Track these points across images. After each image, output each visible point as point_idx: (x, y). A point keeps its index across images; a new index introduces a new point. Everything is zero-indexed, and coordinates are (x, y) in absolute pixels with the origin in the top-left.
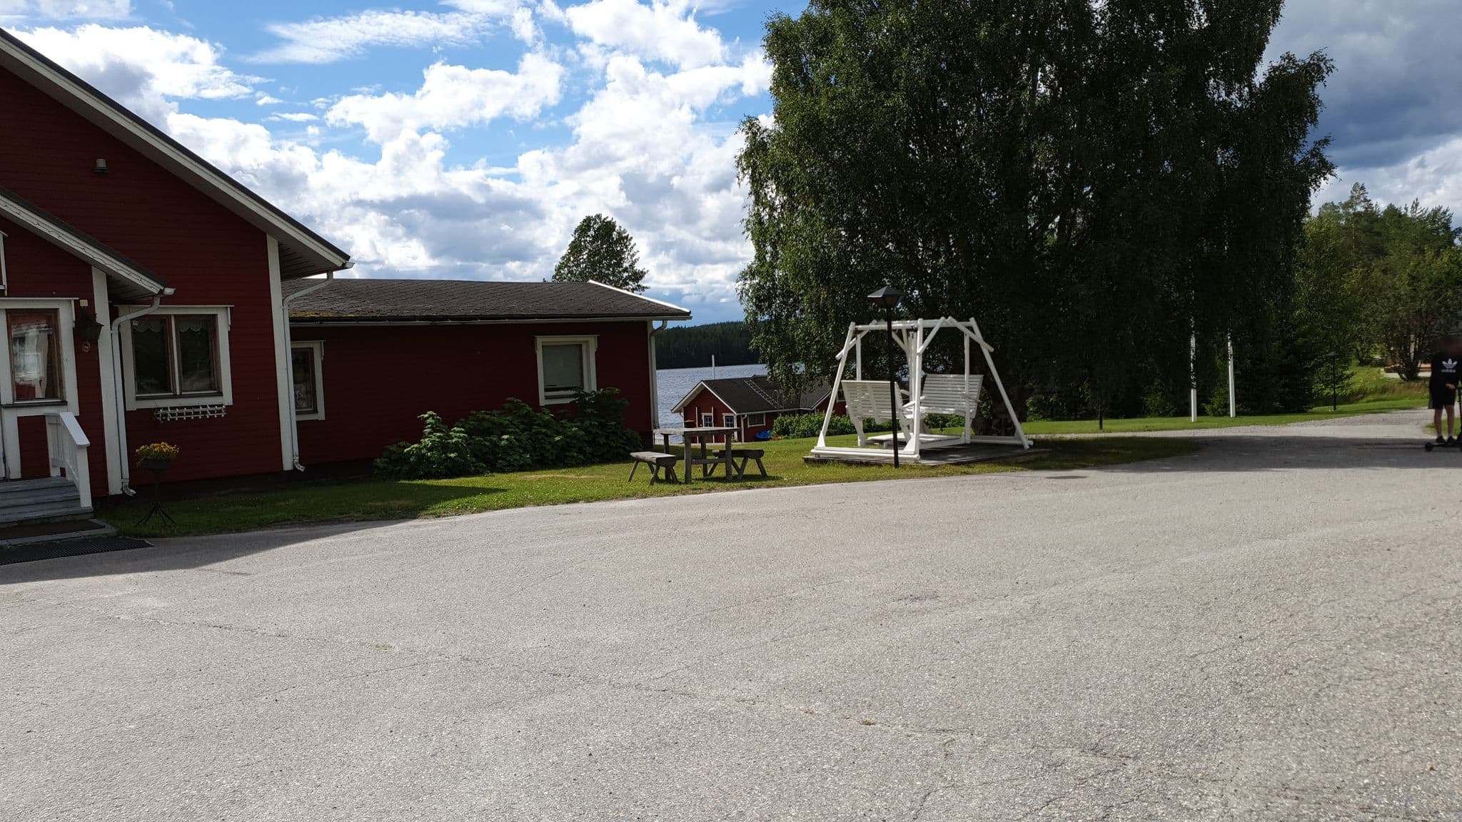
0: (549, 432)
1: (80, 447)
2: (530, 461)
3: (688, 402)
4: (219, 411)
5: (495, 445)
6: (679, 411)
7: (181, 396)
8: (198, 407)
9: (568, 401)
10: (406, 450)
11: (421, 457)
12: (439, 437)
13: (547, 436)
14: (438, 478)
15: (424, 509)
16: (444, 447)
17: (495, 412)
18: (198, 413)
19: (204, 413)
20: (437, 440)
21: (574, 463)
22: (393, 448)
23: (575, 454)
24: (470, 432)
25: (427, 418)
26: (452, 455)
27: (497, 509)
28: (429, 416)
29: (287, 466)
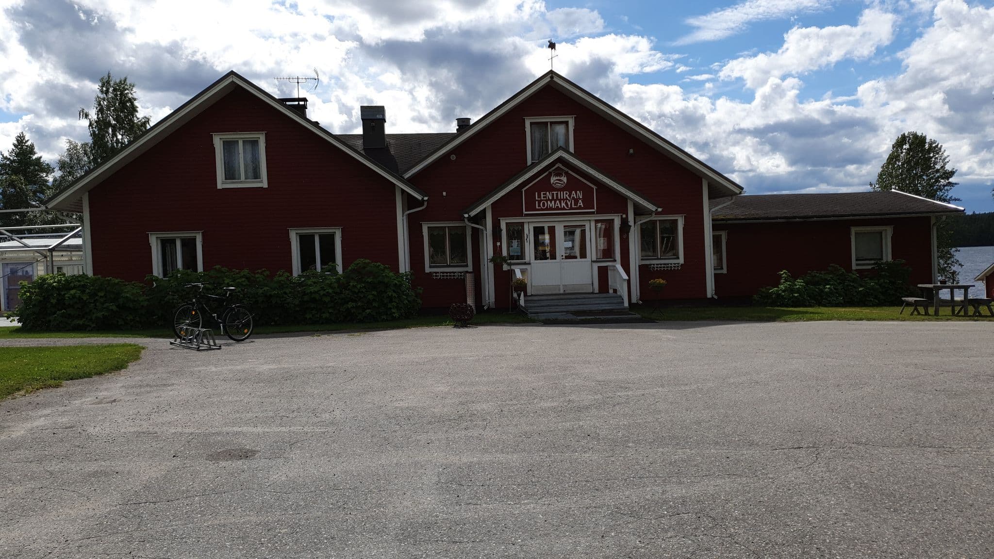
0: (855, 285)
1: (625, 280)
2: (842, 302)
3: (990, 273)
4: (678, 267)
5: (822, 291)
6: (981, 279)
7: (660, 259)
8: (668, 264)
9: (870, 267)
10: (770, 291)
11: (778, 295)
12: (789, 285)
13: (854, 287)
14: (788, 307)
15: (779, 318)
16: (791, 290)
17: (823, 272)
18: (668, 267)
19: (671, 267)
20: (788, 286)
21: (871, 304)
22: (764, 290)
23: (872, 299)
24: (807, 283)
25: (783, 274)
26: (796, 295)
27: (817, 321)
28: (783, 273)
29: (709, 295)
